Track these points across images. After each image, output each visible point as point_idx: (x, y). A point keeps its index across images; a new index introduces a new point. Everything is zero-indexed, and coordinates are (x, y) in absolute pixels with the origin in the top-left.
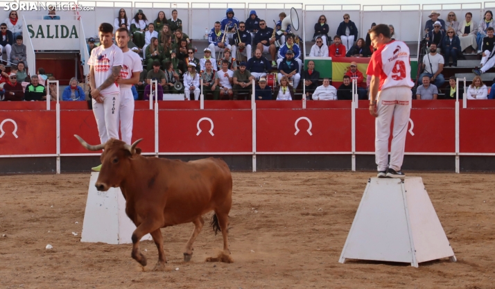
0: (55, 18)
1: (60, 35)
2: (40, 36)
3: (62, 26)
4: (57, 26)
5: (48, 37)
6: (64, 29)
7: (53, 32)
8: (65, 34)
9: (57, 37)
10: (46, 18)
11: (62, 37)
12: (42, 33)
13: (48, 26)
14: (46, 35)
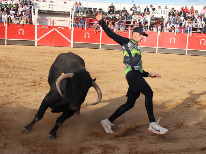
0: (160, 8)
1: (162, 13)
2: (156, 13)
3: (163, 11)
4: (162, 11)
5: (159, 14)
6: (164, 11)
7: (160, 12)
8: (164, 13)
9: (161, 14)
10: (158, 8)
11: (163, 14)
12: (157, 13)
13: (159, 10)
14: (158, 13)
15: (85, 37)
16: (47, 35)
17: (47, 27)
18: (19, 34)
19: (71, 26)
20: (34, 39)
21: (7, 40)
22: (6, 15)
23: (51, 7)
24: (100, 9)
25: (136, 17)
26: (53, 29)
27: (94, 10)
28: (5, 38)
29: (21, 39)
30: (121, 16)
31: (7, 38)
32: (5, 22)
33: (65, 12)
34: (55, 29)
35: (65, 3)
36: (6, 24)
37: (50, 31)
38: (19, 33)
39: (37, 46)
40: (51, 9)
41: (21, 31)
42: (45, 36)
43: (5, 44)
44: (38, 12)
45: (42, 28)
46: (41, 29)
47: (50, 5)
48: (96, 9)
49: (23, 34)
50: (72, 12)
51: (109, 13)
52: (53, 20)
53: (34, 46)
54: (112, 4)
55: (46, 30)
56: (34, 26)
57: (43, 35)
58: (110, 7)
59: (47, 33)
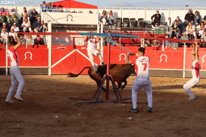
15: (120, 60)
16: (66, 59)
17: (65, 48)
18: (25, 59)
19: (100, 45)
20: (48, 66)
21: (8, 68)
22: (7, 33)
23: (70, 18)
24: (139, 19)
25: (191, 28)
26: (74, 51)
27: (132, 21)
28: (5, 66)
29: (29, 66)
30: (172, 28)
31: (8, 66)
32: (5, 43)
33: (90, 25)
34: (77, 50)
35: (91, 12)
36: (7, 46)
37: (69, 53)
38: (25, 57)
39: (52, 75)
40: (69, 22)
41: (28, 55)
42: (63, 61)
43: (5, 75)
44: (52, 27)
45: (58, 50)
46: (56, 51)
47: (69, 16)
48: (134, 19)
49: (32, 59)
50: (100, 25)
51: (153, 24)
52: (74, 38)
53: (48, 75)
54: (158, 11)
55: (64, 51)
56: (47, 46)
57: (60, 59)
58: (155, 16)
59: (65, 55)
